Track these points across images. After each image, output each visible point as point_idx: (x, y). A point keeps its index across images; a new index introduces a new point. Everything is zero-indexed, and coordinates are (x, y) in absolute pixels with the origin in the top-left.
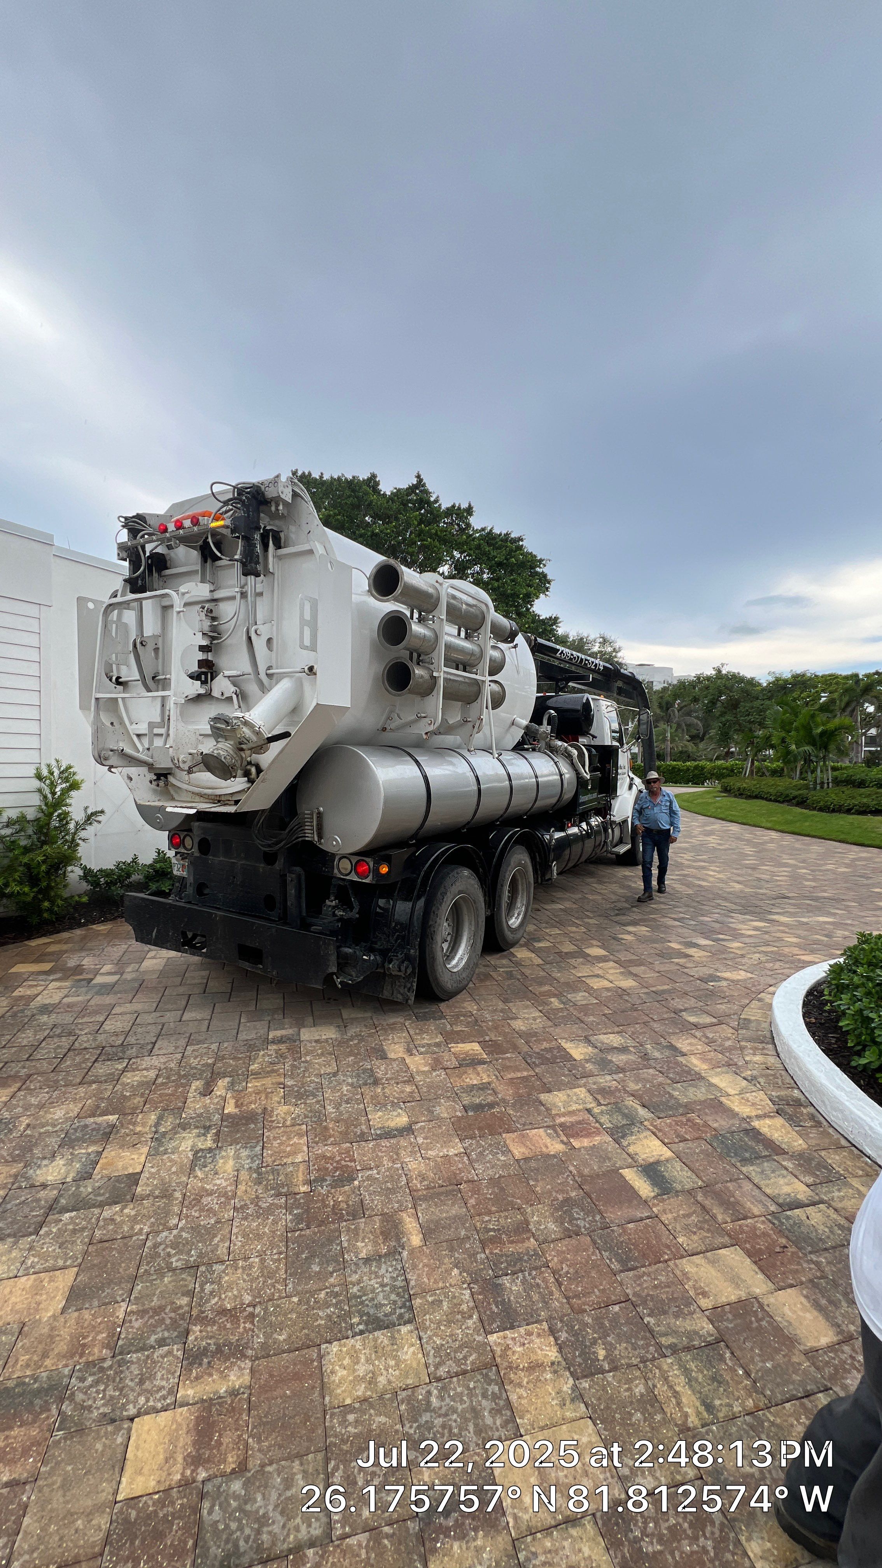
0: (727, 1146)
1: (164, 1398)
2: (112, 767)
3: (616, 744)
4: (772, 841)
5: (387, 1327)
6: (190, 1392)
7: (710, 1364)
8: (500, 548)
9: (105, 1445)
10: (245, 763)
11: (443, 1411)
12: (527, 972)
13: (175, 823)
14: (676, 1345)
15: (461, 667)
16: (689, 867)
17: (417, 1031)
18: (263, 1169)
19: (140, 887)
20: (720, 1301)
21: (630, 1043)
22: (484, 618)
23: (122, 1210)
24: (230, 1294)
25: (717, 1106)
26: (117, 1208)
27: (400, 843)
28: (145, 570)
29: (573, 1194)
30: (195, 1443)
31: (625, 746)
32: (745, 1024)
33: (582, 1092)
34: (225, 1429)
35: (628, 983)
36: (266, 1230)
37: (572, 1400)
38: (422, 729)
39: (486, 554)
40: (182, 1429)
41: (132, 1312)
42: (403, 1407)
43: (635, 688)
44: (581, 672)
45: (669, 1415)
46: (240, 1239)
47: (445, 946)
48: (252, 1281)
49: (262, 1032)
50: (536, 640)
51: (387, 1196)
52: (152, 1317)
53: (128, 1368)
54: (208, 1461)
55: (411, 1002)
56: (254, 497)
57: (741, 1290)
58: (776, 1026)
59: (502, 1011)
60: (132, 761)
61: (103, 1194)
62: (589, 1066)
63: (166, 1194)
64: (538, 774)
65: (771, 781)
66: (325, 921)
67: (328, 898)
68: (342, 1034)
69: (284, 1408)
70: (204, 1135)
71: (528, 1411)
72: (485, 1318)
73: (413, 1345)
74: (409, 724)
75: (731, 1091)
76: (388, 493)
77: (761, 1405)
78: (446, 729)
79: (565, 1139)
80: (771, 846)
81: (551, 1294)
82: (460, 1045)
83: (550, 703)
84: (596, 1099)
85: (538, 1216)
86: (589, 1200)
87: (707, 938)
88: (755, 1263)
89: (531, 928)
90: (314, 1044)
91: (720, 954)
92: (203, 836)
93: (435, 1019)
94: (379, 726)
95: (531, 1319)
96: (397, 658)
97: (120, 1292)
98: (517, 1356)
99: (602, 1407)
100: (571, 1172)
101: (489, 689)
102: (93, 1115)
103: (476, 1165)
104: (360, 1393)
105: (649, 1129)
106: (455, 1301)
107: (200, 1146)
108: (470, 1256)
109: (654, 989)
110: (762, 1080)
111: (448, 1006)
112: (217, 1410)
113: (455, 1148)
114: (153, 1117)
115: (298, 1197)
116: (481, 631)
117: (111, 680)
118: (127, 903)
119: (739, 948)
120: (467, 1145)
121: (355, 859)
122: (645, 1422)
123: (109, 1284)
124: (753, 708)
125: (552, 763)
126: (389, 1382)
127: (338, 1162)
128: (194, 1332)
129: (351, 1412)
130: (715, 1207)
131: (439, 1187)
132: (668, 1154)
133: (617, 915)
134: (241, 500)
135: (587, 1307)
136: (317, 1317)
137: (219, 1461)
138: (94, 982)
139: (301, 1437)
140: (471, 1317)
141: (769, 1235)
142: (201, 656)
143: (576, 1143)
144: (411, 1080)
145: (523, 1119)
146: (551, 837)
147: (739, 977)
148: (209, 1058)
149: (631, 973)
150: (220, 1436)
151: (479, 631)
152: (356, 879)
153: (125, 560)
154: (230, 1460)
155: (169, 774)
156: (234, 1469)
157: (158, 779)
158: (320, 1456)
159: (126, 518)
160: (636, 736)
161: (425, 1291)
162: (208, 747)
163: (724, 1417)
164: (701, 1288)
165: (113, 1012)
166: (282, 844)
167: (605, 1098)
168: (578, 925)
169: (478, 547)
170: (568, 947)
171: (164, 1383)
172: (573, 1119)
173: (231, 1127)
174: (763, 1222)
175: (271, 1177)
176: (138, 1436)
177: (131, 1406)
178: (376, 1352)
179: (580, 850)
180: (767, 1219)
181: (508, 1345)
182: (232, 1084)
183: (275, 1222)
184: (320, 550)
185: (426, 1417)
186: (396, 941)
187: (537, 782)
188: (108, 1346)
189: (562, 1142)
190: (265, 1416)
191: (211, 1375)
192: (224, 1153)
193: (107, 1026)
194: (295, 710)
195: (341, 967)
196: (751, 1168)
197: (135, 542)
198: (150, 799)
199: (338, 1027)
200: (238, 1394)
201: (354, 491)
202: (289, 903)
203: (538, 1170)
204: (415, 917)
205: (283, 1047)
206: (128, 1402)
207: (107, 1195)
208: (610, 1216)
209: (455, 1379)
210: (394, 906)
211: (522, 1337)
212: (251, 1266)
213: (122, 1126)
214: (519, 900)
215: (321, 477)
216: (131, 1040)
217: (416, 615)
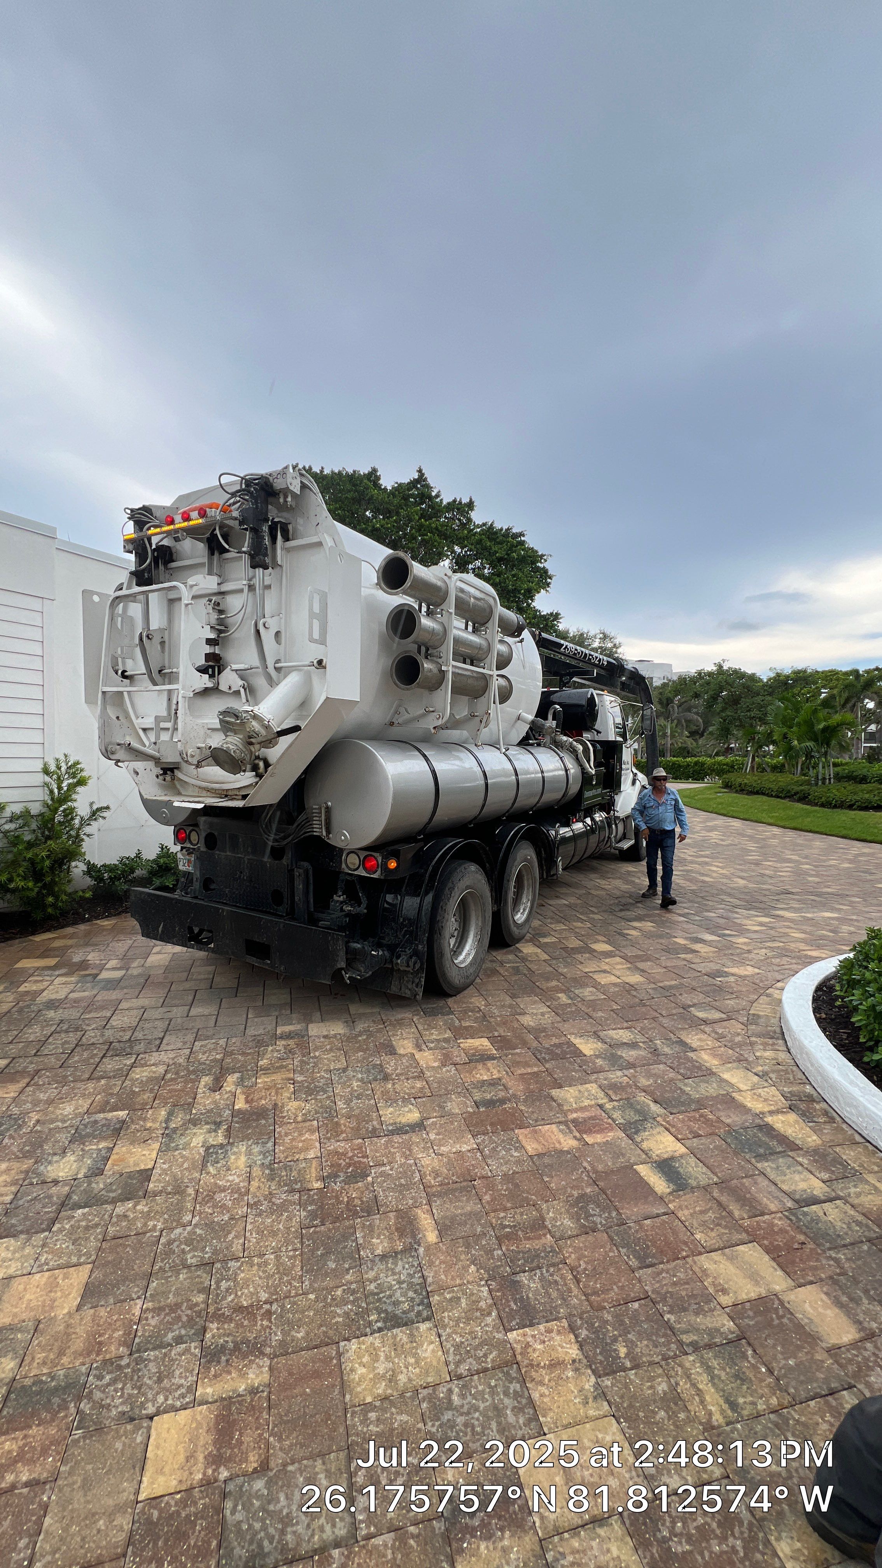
0: (741, 1141)
1: (183, 1396)
2: (119, 761)
3: (619, 739)
4: (774, 836)
5: (406, 1324)
6: (209, 1390)
7: (732, 1361)
8: (501, 543)
9: (124, 1444)
10: (253, 757)
11: (465, 1409)
12: (534, 967)
13: (181, 818)
14: (697, 1342)
15: (468, 661)
16: (692, 862)
17: (426, 1027)
18: (276, 1165)
19: (145, 882)
20: (740, 1298)
21: (639, 1038)
22: (491, 612)
23: (135, 1206)
24: (246, 1291)
25: (729, 1101)
26: (130, 1205)
27: (408, 838)
28: (151, 562)
29: (588, 1190)
30: (215, 1442)
31: (629, 742)
32: (754, 1019)
33: (593, 1088)
34: (246, 1427)
35: (635, 979)
36: (281, 1226)
37: (595, 1398)
38: (431, 723)
39: (485, 548)
40: (202, 1428)
41: (147, 1309)
42: (424, 1405)
43: (638, 684)
44: (587, 667)
45: (693, 1413)
46: (254, 1236)
47: (452, 941)
48: (268, 1278)
49: (269, 1028)
50: (540, 634)
51: (401, 1192)
52: (167, 1314)
53: (146, 1366)
54: (230, 1459)
55: (420, 997)
56: (262, 488)
57: (760, 1287)
58: (787, 1022)
59: (510, 1006)
60: (139, 755)
61: (115, 1191)
62: (599, 1062)
63: (179, 1190)
64: (545, 768)
65: (772, 776)
66: (333, 916)
67: (336, 893)
68: (351, 1030)
69: (304, 1407)
70: (215, 1131)
71: (550, 1409)
72: (503, 1315)
73: (432, 1343)
74: (417, 719)
75: (743, 1087)
76: (389, 488)
77: (786, 1403)
78: (454, 724)
79: (578, 1135)
80: (774, 842)
81: (570, 1290)
82: (469, 1041)
83: (554, 698)
84: (607, 1095)
85: (553, 1213)
86: (604, 1196)
87: (712, 934)
88: (774, 1259)
89: (536, 923)
90: (322, 1040)
91: (726, 949)
92: (209, 831)
93: (443, 1014)
94: (387, 720)
95: (550, 1316)
96: (406, 652)
97: (136, 1289)
98: (537, 1353)
99: (625, 1405)
100: (585, 1168)
101: (497, 683)
102: (102, 1111)
103: (490, 1162)
104: (380, 1391)
105: (662, 1125)
106: (474, 1298)
107: (211, 1141)
108: (487, 1252)
109: (661, 984)
110: (773, 1076)
111: (455, 1002)
112: (237, 1408)
113: (467, 1144)
114: (163, 1113)
115: (312, 1193)
116: (489, 625)
117: (117, 673)
118: (132, 898)
119: (745, 943)
120: (479, 1141)
121: (363, 854)
122: (669, 1421)
123: (124, 1281)
124: (753, 703)
125: (558, 758)
126: (410, 1380)
127: (351, 1158)
128: (211, 1330)
129: (372, 1410)
130: (732, 1204)
131: (453, 1183)
132: (683, 1150)
133: (621, 910)
134: (249, 492)
135: (606, 1304)
136: (335, 1315)
137: (240, 1460)
138: (100, 977)
139: (323, 1436)
140: (489, 1314)
141: (787, 1232)
142: (208, 649)
143: (589, 1139)
144: (421, 1075)
145: (536, 1115)
146: (557, 832)
147: (747, 973)
148: (217, 1054)
149: (637, 968)
150: (241, 1435)
151: (487, 625)
152: (364, 874)
153: (131, 552)
154: (252, 1459)
155: (177, 768)
156: (255, 1469)
157: (165, 773)
158: (342, 1455)
159: (132, 510)
160: (639, 732)
161: (441, 1289)
162: (217, 741)
163: (747, 1416)
164: (720, 1284)
165: (120, 1007)
166: (290, 838)
167: (616, 1094)
168: (582, 921)
169: (480, 542)
170: (574, 943)
171: (183, 1381)
172: (586, 1114)
173: (241, 1122)
174: (780, 1219)
175: (284, 1173)
176: (158, 1435)
177: (150, 1405)
178: (395, 1350)
179: (584, 845)
180: (784, 1215)
181: (528, 1343)
182: (241, 1080)
183: (289, 1219)
184: (328, 542)
185: (448, 1415)
186: (404, 936)
187: (543, 777)
188: (124, 1344)
189: (575, 1137)
190: (286, 1415)
191: (229, 1373)
192: (235, 1149)
193: (113, 1022)
194: (304, 704)
195: (350, 964)
196: (766, 1164)
197: (141, 534)
198: (155, 793)
199: (346, 1022)
200: (258, 1392)
201: (355, 485)
202: (297, 898)
203: (551, 1166)
204: (423, 913)
205: (291, 1042)
206: (147, 1400)
207: (120, 1191)
208: (626, 1212)
209: (476, 1377)
210: (402, 902)
211: (542, 1335)
212: (266, 1263)
213: (132, 1122)
214: (524, 896)
215: (322, 471)
216: (139, 1035)
217: (424, 609)
